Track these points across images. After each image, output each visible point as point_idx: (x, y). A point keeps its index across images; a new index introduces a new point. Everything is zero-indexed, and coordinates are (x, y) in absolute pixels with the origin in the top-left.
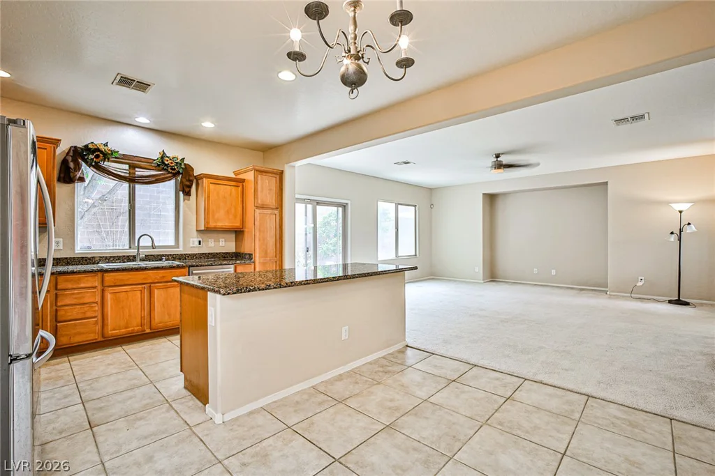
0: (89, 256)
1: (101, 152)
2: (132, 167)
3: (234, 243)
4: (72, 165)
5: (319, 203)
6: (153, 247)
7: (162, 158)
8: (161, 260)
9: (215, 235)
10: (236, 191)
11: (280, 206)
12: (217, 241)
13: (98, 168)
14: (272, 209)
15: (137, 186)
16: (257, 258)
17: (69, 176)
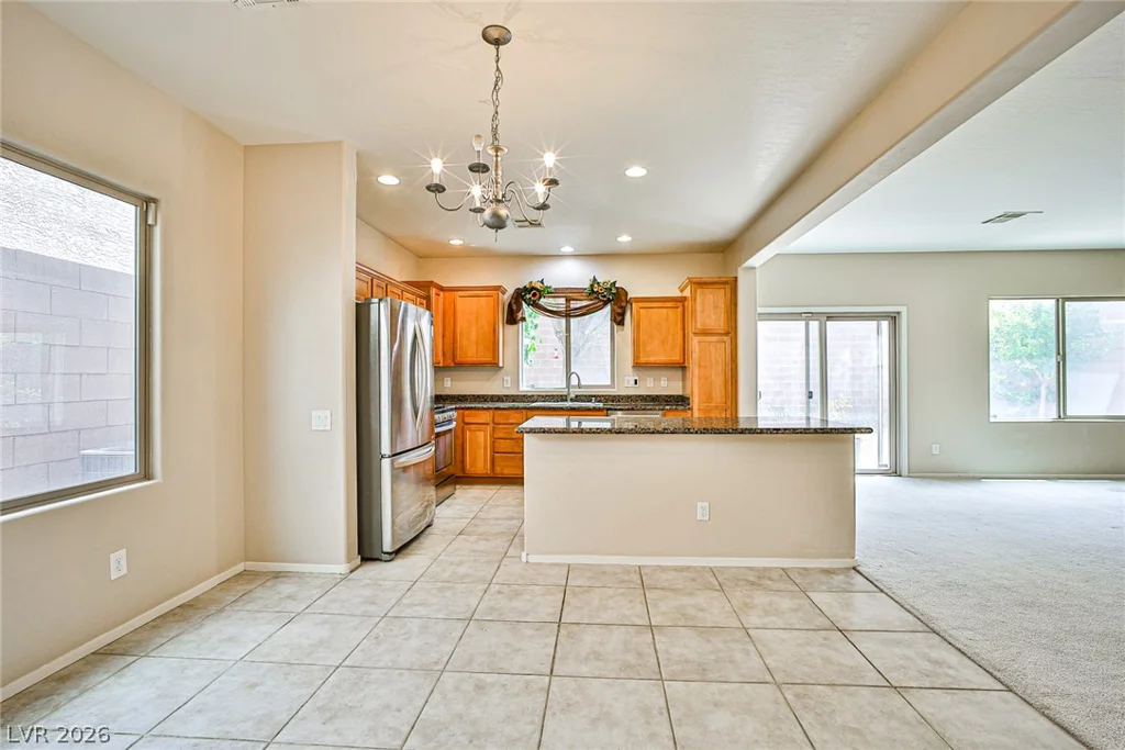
0: (529, 394)
1: (537, 290)
2: (568, 300)
3: (681, 383)
4: (514, 307)
5: (831, 317)
6: (579, 386)
7: (592, 286)
8: (591, 401)
9: (656, 373)
10: (674, 315)
11: (731, 331)
12: (657, 380)
13: (535, 305)
14: (720, 334)
15: (572, 320)
16: (695, 402)
17: (513, 318)
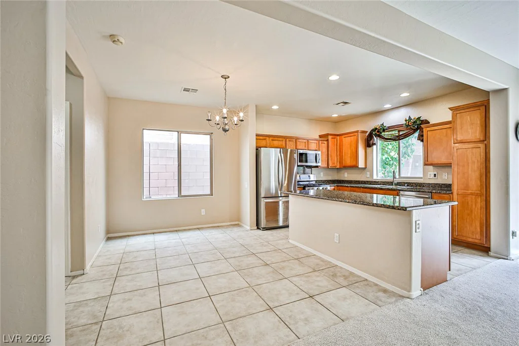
2: (399, 131)
4: (369, 139)
11: (486, 139)
15: (400, 141)
17: (369, 144)
